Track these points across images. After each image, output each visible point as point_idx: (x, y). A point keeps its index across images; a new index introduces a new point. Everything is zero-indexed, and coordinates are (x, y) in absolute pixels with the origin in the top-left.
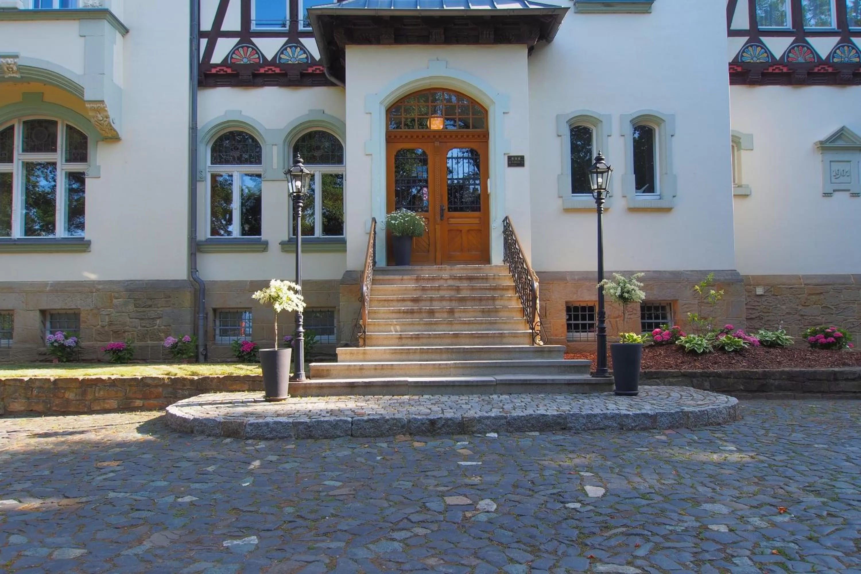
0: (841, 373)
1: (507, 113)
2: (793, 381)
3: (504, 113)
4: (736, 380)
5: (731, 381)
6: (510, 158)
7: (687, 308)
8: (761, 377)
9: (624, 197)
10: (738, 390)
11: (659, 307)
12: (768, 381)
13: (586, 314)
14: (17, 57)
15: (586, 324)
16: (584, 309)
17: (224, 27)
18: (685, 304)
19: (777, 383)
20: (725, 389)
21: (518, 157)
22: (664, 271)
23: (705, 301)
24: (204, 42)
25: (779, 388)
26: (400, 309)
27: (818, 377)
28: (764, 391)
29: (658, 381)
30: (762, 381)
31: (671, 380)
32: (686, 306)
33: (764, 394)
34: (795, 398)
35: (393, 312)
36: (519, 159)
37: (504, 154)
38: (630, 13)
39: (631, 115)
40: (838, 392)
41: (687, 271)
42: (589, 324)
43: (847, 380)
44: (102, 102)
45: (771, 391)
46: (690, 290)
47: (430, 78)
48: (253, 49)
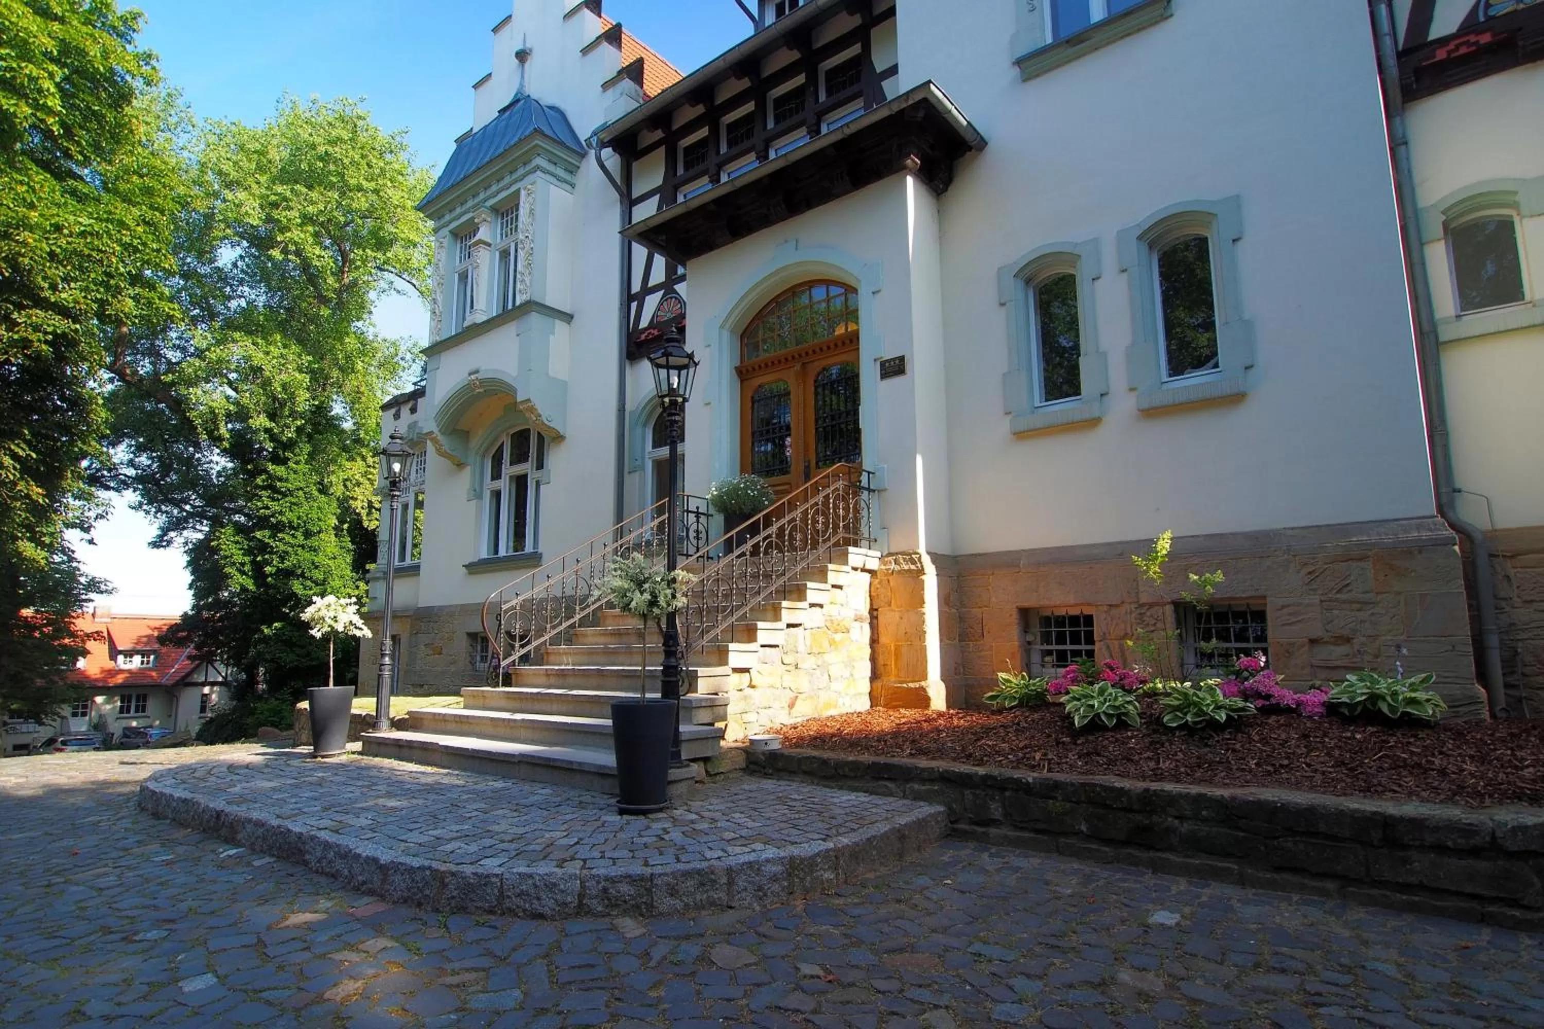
0: (1416, 823)
1: (878, 292)
2: (1239, 829)
3: (874, 293)
4: (1068, 805)
5: (1056, 806)
6: (883, 364)
7: (1290, 614)
8: (1136, 807)
9: (1132, 390)
10: (1076, 834)
11: (1227, 613)
12: (1155, 818)
13: (1080, 631)
14: (477, 372)
15: (1066, 651)
16: (1074, 620)
17: (651, 283)
18: (1283, 607)
19: (1186, 827)
20: (1040, 826)
21: (894, 359)
22: (1231, 534)
23: (1338, 596)
24: (634, 305)
25: (1193, 844)
26: (619, 629)
27: (1322, 827)
28: (1150, 847)
29: (890, 785)
30: (1139, 817)
31: (916, 786)
32: (1289, 610)
33: (1145, 855)
34: (1242, 881)
35: (611, 634)
36: (897, 362)
37: (875, 360)
38: (1129, 35)
39: (1138, 225)
40: (1406, 888)
41: (1293, 529)
42: (1071, 651)
43: (1440, 849)
44: (529, 400)
45: (1170, 849)
46: (1299, 572)
47: (777, 272)
48: (676, 298)
